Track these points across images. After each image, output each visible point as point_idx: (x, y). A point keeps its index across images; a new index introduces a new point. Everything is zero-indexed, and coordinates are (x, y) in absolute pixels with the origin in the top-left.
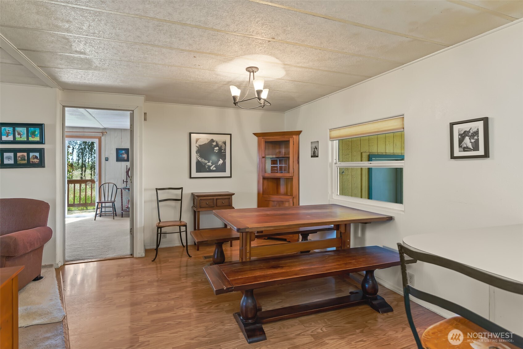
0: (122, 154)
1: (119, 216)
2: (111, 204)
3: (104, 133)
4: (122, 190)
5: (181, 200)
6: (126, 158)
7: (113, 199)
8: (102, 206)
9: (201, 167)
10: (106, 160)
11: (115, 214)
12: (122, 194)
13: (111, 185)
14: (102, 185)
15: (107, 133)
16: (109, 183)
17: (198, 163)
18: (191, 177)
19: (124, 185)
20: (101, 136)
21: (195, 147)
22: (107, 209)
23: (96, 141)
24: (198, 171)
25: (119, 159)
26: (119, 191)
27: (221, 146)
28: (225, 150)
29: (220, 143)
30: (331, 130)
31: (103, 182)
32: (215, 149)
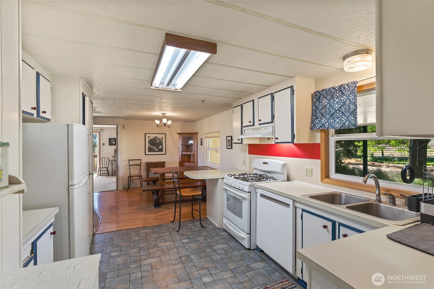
1: (110, 175)
2: (106, 169)
4: (112, 161)
5: (140, 165)
8: (101, 170)
9: (150, 150)
10: (103, 145)
11: (108, 175)
12: (112, 163)
13: (106, 159)
14: (101, 158)
15: (104, 130)
16: (105, 157)
17: (149, 148)
18: (146, 155)
19: (113, 159)
20: (100, 131)
21: (148, 140)
22: (104, 172)
24: (149, 152)
25: (110, 144)
26: (110, 161)
27: (161, 140)
28: (162, 141)
29: (160, 138)
30: (206, 134)
32: (158, 141)
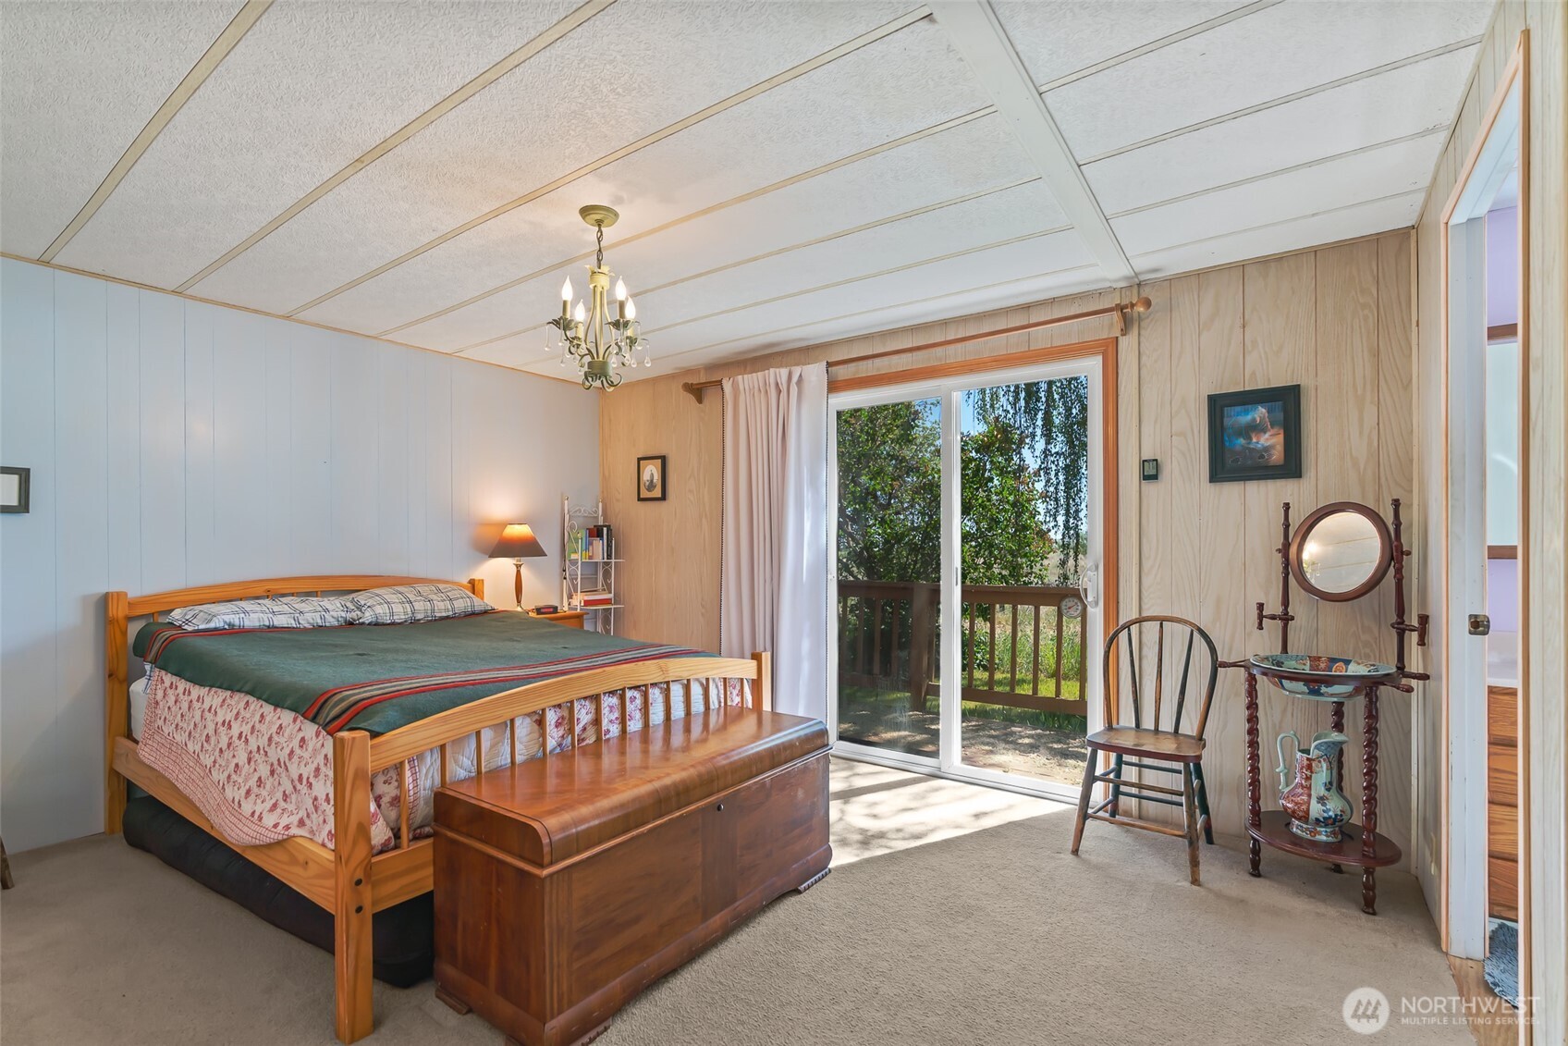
0: (1255, 428)
3: (1133, 305)
4: (1251, 677)
6: (1277, 456)
7: (1189, 727)
10: (1147, 478)
12: (1252, 704)
13: (1177, 637)
14: (1123, 628)
15: (1148, 303)
16: (1162, 620)
20: (1118, 333)
23: (1090, 369)
25: (1226, 465)
31: (1128, 612)
